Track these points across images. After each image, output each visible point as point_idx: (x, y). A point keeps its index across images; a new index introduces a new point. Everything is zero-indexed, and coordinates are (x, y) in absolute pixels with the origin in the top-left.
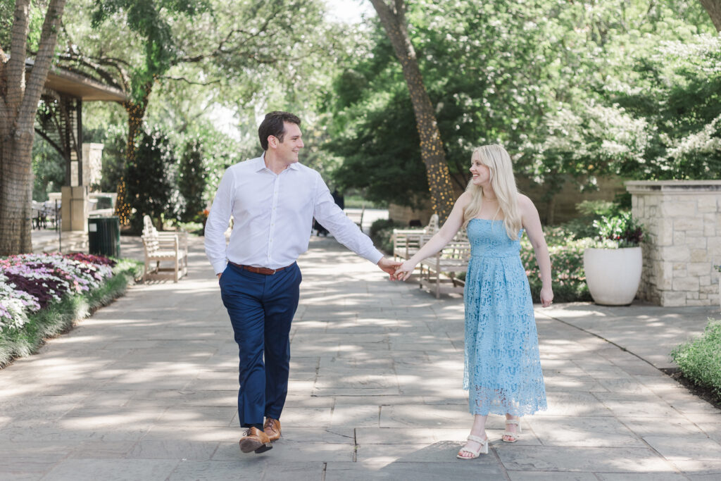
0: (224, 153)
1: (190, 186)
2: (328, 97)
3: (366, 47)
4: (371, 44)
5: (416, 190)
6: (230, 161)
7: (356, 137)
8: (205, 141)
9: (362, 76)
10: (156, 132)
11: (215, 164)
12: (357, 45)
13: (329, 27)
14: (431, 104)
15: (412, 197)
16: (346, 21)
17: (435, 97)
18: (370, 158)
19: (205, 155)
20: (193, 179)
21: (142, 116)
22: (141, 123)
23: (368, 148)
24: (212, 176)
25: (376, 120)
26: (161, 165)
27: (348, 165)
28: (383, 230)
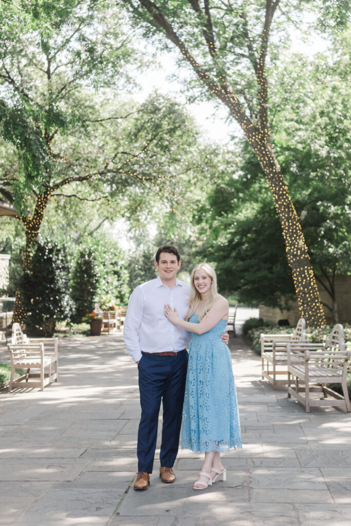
0: (113, 261)
1: (83, 291)
2: (202, 210)
3: (236, 164)
4: (240, 161)
5: (283, 292)
6: (119, 267)
7: (227, 244)
8: (96, 250)
9: (233, 190)
10: (48, 242)
11: (105, 271)
12: (228, 163)
13: (202, 147)
14: (295, 212)
15: (280, 299)
16: (218, 142)
17: (299, 206)
18: (240, 263)
19: (96, 262)
20: (85, 284)
21: (38, 228)
22: (36, 235)
23: (239, 254)
24: (103, 282)
25: (244, 228)
26: (52, 272)
27: (220, 269)
28: (254, 330)
